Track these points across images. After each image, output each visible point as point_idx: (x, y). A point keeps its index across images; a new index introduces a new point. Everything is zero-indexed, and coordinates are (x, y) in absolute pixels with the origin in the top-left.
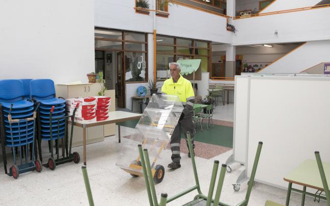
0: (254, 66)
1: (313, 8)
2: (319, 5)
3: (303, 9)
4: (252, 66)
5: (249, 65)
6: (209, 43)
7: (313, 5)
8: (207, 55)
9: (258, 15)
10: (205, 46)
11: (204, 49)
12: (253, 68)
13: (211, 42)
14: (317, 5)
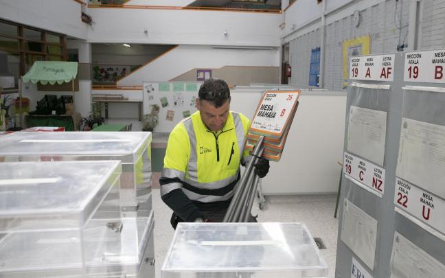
0: (108, 69)
1: (184, 8)
2: (191, 7)
3: (174, 8)
4: (106, 70)
5: (100, 67)
6: (62, 36)
7: (185, 5)
8: (60, 54)
9: (121, 7)
10: (57, 40)
11: (54, 45)
12: (106, 72)
13: (65, 35)
14: (189, 5)
